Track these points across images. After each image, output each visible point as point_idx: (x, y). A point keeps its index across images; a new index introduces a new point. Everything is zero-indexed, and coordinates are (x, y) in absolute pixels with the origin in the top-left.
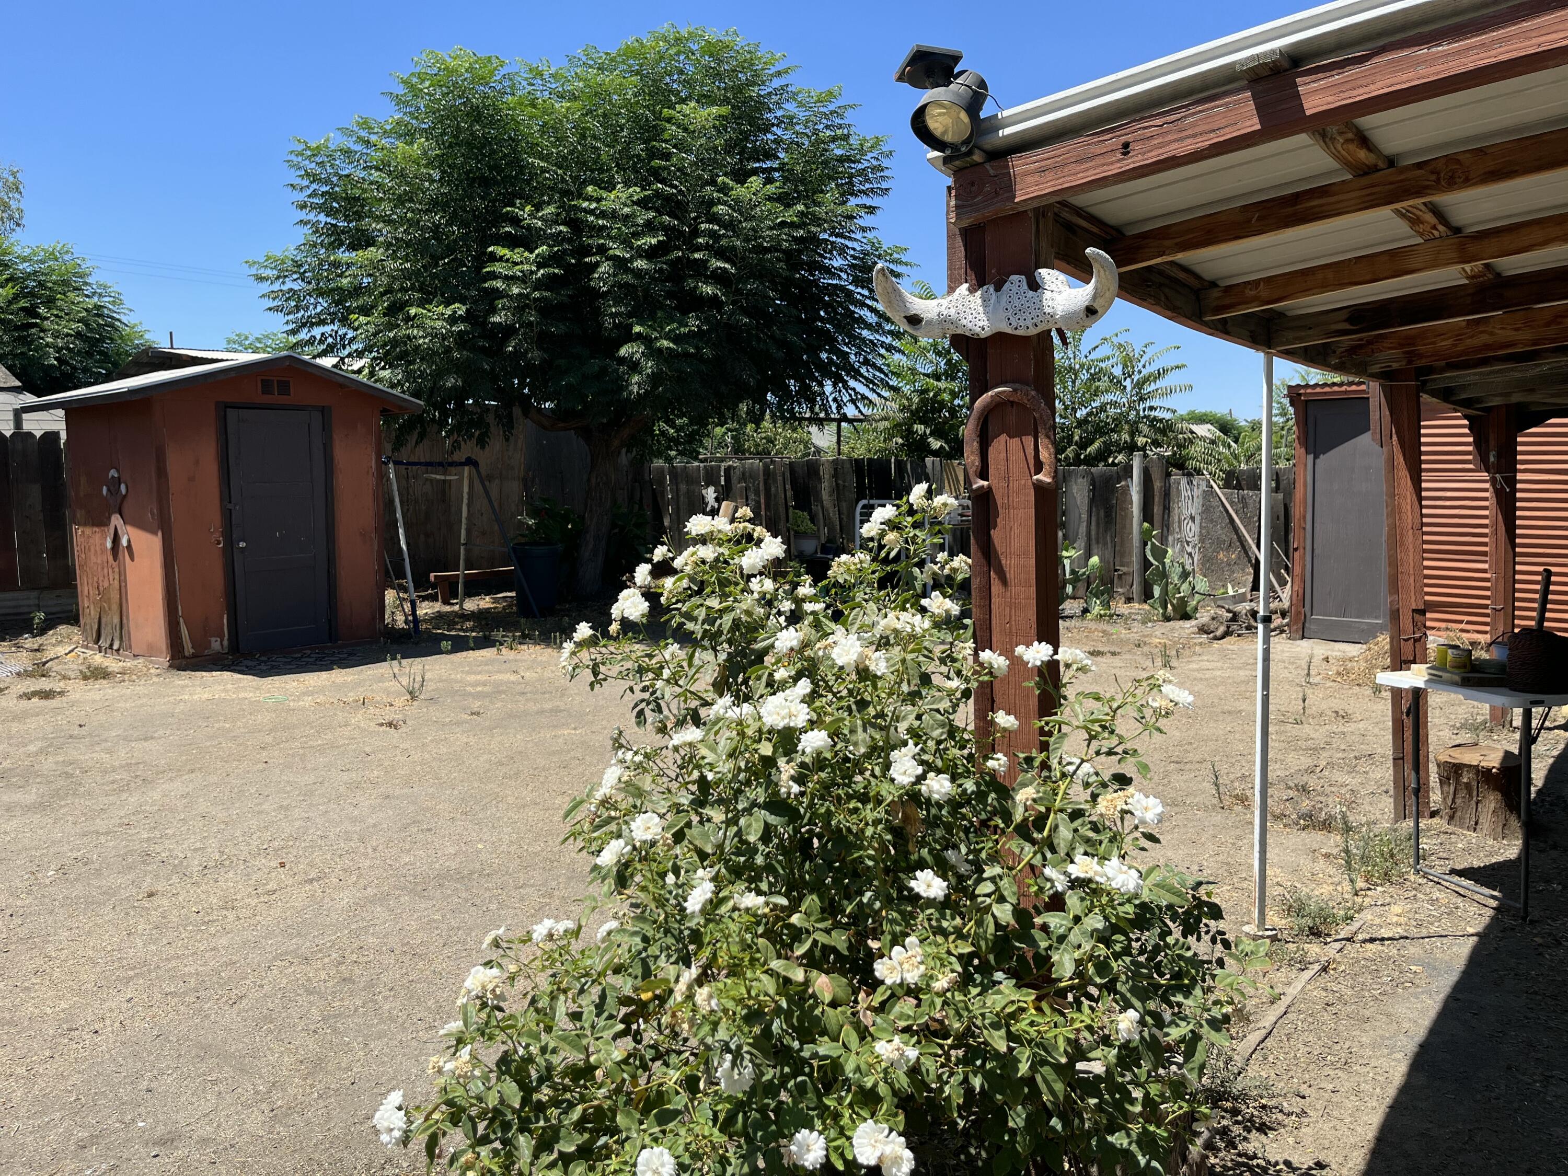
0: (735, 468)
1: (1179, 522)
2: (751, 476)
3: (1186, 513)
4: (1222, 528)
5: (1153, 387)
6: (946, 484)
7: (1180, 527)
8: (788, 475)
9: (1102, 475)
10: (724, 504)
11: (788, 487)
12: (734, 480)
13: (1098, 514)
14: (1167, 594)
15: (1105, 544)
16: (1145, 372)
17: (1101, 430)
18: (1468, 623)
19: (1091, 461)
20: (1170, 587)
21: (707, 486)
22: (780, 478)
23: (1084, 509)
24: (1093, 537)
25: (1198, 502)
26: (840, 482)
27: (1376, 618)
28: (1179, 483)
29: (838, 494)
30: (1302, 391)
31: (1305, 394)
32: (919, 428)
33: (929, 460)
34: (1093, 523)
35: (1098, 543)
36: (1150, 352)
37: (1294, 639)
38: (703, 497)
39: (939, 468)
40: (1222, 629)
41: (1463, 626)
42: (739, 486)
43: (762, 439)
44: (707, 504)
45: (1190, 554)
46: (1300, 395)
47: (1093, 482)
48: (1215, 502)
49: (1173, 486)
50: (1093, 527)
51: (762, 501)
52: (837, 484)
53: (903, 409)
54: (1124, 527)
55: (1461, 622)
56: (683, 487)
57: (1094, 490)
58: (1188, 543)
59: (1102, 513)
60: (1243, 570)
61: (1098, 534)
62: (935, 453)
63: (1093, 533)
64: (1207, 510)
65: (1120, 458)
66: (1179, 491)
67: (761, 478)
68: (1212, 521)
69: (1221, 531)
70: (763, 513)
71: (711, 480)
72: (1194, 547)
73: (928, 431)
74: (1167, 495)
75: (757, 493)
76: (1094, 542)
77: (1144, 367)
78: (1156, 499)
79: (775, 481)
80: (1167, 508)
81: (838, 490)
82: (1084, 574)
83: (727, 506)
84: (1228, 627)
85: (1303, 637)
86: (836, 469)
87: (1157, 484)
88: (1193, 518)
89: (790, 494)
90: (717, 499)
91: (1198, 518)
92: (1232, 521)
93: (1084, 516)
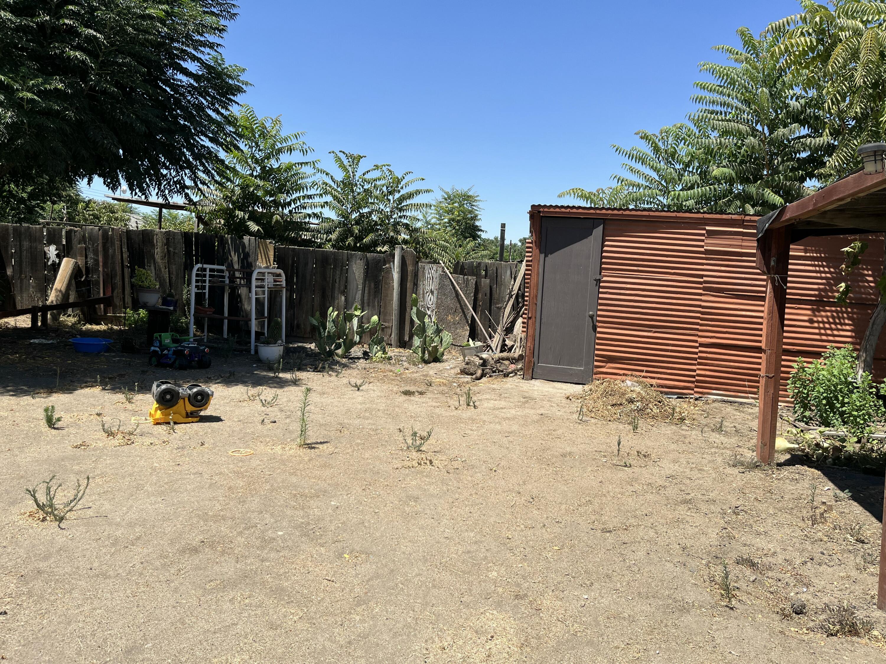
0: (75, 232)
1: (423, 294)
2: (90, 238)
3: (428, 288)
4: (451, 300)
5: (409, 202)
6: (260, 257)
7: (423, 297)
8: (125, 240)
9: (374, 259)
10: (65, 259)
11: (125, 250)
12: (75, 241)
13: (370, 286)
14: (425, 344)
15: (374, 306)
16: (403, 192)
17: (372, 228)
18: (647, 372)
19: (366, 248)
20: (428, 339)
21: (49, 244)
22: (117, 243)
23: (360, 282)
24: (366, 301)
25: (436, 281)
26: (171, 249)
27: (580, 366)
28: (424, 268)
29: (169, 257)
30: (541, 210)
31: (543, 212)
32: (240, 214)
33: (246, 238)
34: (366, 292)
35: (369, 306)
36: (407, 179)
37: (527, 380)
38: (45, 253)
39: (254, 245)
40: (479, 372)
41: (644, 374)
42: (78, 246)
43: (89, 215)
44: (48, 259)
45: (429, 316)
46: (539, 212)
47: (367, 264)
48: (447, 282)
49: (421, 270)
50: (366, 295)
51: (101, 259)
52: (169, 251)
53: (226, 198)
54: (387, 296)
55: (642, 371)
56: (26, 244)
57: (368, 268)
58: (428, 308)
59: (373, 285)
60: (463, 327)
61: (369, 299)
62: (251, 234)
63: (366, 298)
64: (441, 287)
65: (386, 248)
66: (424, 273)
67: (100, 242)
68: (445, 295)
69: (450, 301)
70: (101, 269)
71: (53, 239)
72: (432, 311)
73: (246, 217)
74: (416, 275)
75: (96, 253)
76: (366, 305)
77: (402, 188)
78: (409, 278)
79: (113, 244)
80: (416, 285)
81: (169, 255)
82: (368, 327)
83: (67, 262)
84: (483, 370)
85: (532, 378)
86: (168, 239)
87: (410, 268)
88: (432, 292)
89: (125, 256)
90: (58, 256)
91: (435, 292)
92: (457, 295)
93: (360, 287)
